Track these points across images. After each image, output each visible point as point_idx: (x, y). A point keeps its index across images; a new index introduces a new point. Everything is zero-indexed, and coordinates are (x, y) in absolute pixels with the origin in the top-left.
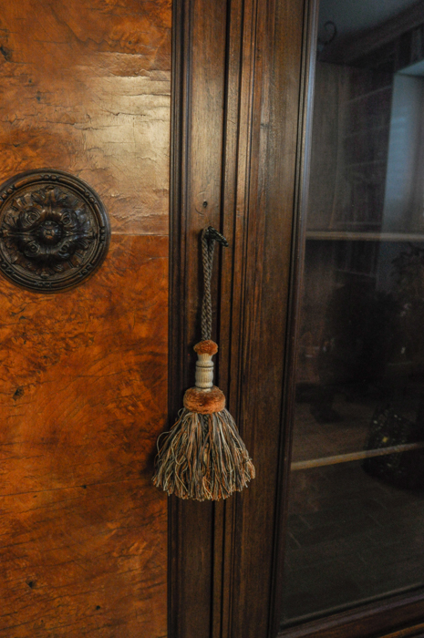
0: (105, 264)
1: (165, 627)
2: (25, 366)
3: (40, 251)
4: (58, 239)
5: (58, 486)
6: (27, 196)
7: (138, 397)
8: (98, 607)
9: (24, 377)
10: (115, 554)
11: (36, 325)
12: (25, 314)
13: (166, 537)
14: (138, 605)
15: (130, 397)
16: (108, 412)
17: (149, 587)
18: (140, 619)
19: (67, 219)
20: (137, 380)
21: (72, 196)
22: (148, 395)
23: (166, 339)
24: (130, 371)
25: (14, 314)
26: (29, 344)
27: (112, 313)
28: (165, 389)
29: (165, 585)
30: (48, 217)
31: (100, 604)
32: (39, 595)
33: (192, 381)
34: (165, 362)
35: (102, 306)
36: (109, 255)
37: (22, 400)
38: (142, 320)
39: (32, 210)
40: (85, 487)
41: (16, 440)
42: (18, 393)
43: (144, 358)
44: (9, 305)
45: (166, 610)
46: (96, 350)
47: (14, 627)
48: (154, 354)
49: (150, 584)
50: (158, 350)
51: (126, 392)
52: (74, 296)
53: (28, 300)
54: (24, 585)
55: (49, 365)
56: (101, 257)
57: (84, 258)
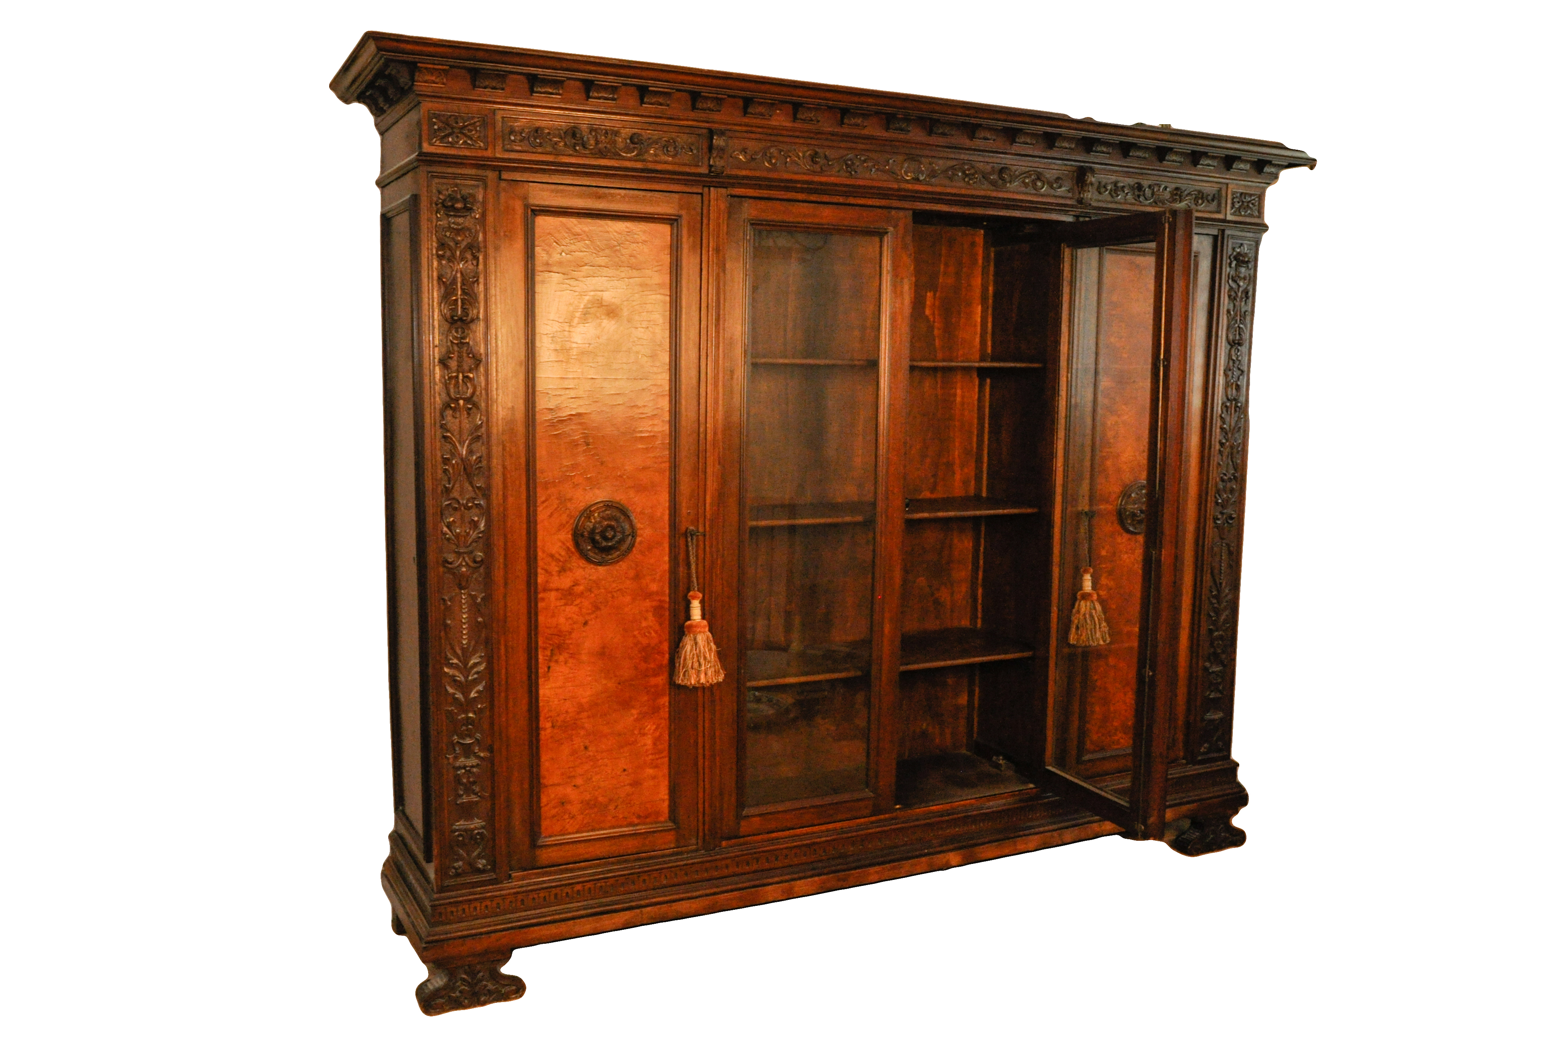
0: (634, 549)
1: (667, 792)
2: (590, 607)
3: (604, 544)
4: (614, 537)
5: (604, 682)
6: (596, 515)
7: (651, 627)
8: (625, 770)
9: (589, 614)
10: (636, 732)
11: (598, 584)
12: (591, 578)
13: (668, 723)
14: (650, 771)
15: (646, 627)
16: (634, 636)
17: (657, 759)
18: (651, 783)
19: (618, 527)
20: (650, 616)
21: (618, 514)
22: (657, 627)
23: (667, 591)
24: (647, 611)
25: (585, 578)
26: (593, 595)
27: (637, 577)
28: (667, 622)
29: (667, 759)
30: (609, 526)
31: (625, 767)
32: (590, 756)
33: (688, 617)
34: (667, 606)
35: (632, 573)
36: (636, 544)
37: (587, 628)
38: (654, 580)
39: (600, 522)
40: (619, 684)
41: (583, 652)
42: (586, 623)
43: (654, 604)
44: (583, 573)
45: (667, 778)
46: (628, 599)
47: (574, 777)
48: (660, 601)
49: (657, 756)
50: (662, 599)
51: (644, 624)
52: (617, 568)
53: (593, 571)
54: (582, 748)
55: (602, 607)
56: (632, 545)
57: (624, 547)
